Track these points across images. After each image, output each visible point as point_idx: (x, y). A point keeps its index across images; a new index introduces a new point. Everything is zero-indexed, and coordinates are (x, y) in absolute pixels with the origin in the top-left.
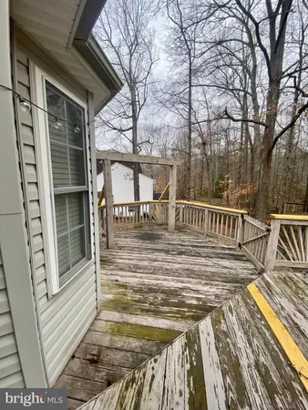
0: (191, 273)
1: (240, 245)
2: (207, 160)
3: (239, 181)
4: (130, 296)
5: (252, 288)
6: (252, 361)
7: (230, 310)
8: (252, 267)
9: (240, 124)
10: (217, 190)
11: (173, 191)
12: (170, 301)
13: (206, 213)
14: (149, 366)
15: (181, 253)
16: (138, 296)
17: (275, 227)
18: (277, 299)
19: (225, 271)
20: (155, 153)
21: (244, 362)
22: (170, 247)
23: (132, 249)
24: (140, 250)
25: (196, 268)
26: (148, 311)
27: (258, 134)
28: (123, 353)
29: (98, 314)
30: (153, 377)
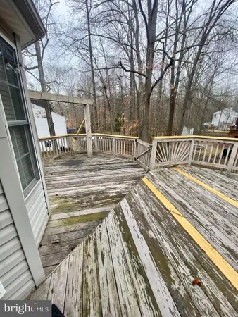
0: (109, 180)
1: (135, 159)
2: (108, 101)
3: (131, 117)
4: (70, 202)
5: (144, 180)
6: (149, 211)
7: (135, 192)
8: (143, 170)
9: (129, 73)
10: (116, 125)
11: (88, 126)
12: (100, 197)
13: (114, 140)
14: (97, 230)
15: (100, 170)
16: (77, 201)
17: (155, 144)
18: (157, 182)
19: (129, 174)
20: (63, 93)
21: (145, 213)
22: (92, 167)
23: (63, 173)
24: (69, 172)
25: (112, 176)
26: (86, 206)
27: (141, 83)
28: (76, 232)
29: (50, 218)
30: (101, 234)
